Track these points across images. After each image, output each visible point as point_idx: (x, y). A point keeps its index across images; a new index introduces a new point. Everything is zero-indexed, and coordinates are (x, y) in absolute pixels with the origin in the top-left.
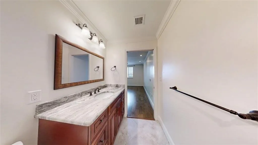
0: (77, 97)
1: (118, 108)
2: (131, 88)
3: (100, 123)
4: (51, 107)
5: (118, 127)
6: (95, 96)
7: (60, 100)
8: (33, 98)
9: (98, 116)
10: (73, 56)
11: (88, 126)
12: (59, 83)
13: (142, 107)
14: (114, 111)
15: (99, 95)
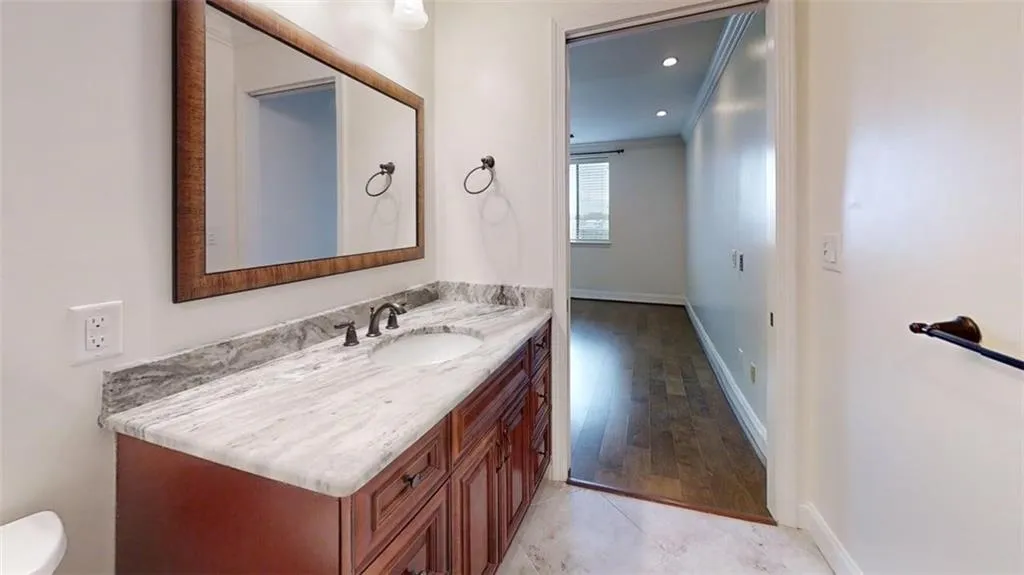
0: (278, 346)
1: (507, 427)
2: (591, 312)
3: (403, 491)
4: (163, 388)
5: (510, 523)
6: (375, 349)
7: (200, 357)
8: (90, 339)
9: (391, 454)
10: (256, 100)
11: (337, 495)
12: (197, 270)
13: (676, 437)
14: (485, 442)
15: (398, 344)
